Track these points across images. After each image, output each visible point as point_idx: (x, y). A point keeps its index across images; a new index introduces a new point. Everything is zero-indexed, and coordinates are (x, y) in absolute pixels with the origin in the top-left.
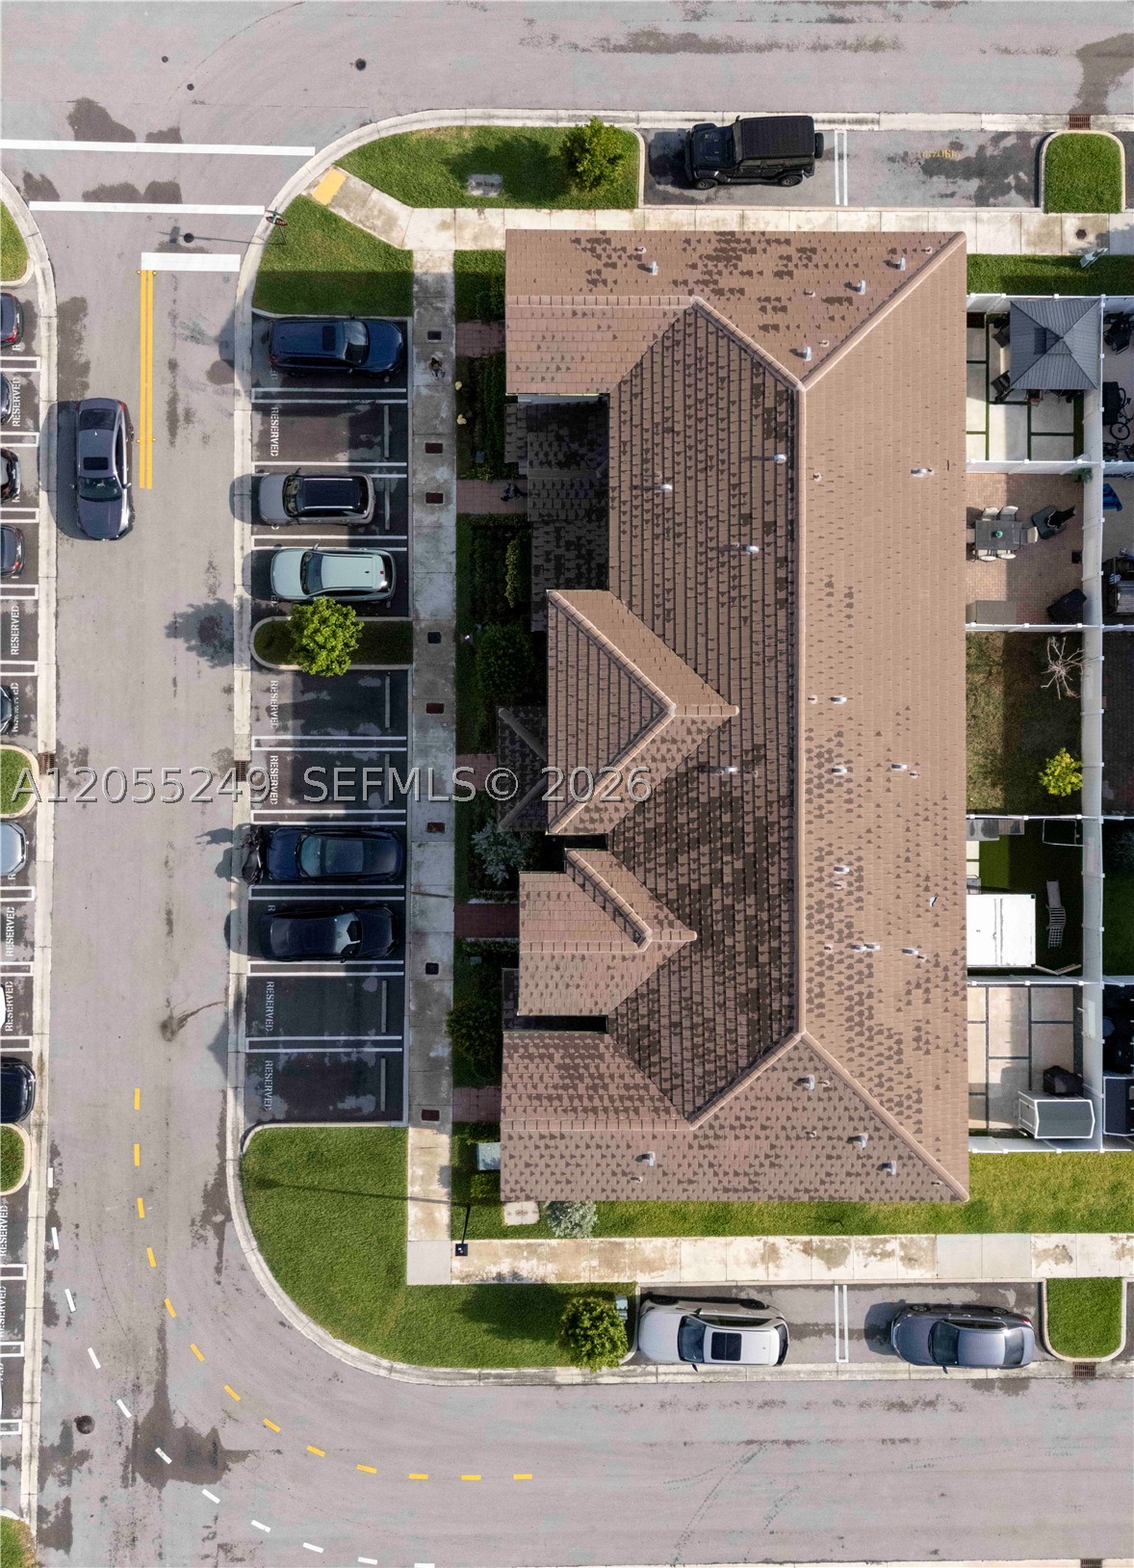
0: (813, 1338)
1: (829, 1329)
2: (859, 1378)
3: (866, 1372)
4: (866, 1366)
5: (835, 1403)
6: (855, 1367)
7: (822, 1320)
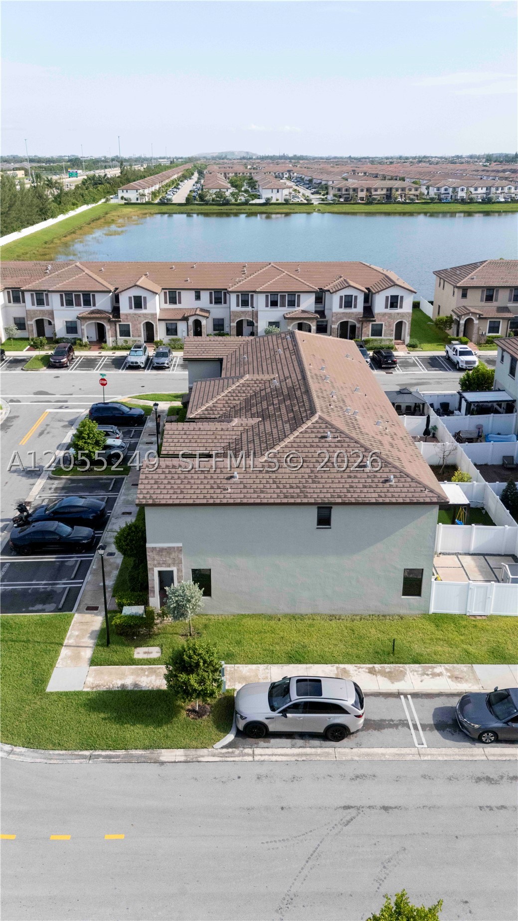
0: (391, 730)
1: (404, 723)
2: (440, 758)
3: (446, 755)
4: (444, 751)
5: (424, 777)
6: (434, 751)
7: (396, 717)
